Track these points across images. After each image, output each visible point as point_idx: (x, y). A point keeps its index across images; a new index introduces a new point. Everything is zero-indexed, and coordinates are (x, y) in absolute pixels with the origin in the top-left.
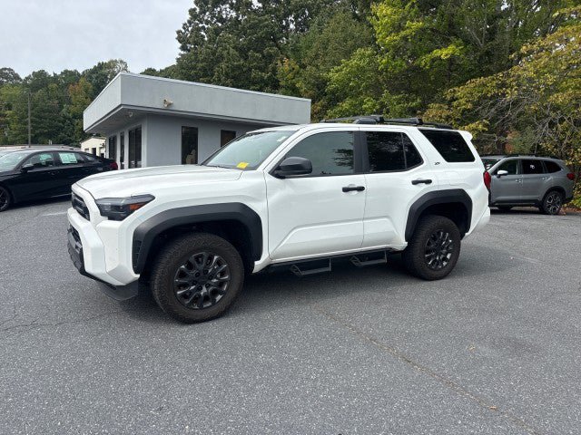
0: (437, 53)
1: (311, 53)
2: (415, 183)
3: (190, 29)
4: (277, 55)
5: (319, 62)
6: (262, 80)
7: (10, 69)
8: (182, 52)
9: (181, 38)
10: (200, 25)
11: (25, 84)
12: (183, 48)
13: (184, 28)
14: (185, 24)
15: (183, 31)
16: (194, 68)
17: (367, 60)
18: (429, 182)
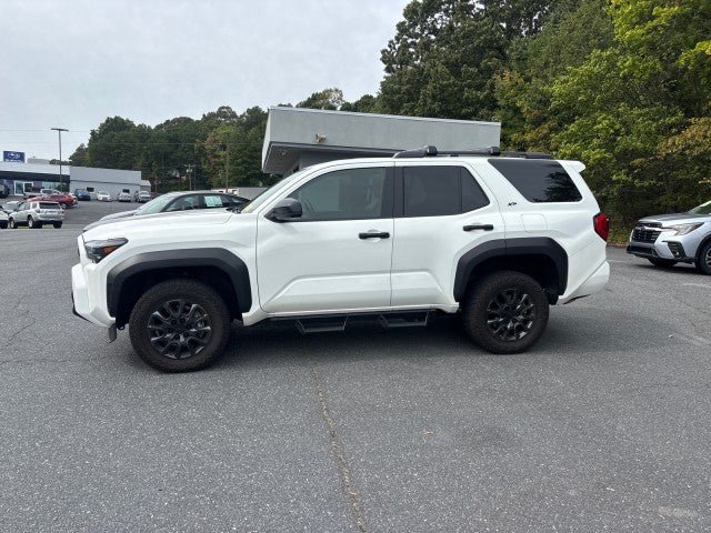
0: (701, 46)
1: (539, 62)
2: (468, 229)
3: (397, 46)
4: (496, 67)
5: (548, 72)
6: (478, 101)
7: (228, 108)
8: (387, 75)
9: (387, 58)
10: (410, 41)
11: (240, 123)
12: (388, 70)
13: (390, 46)
14: (391, 42)
15: (389, 50)
16: (398, 91)
17: (605, 64)
18: (489, 228)
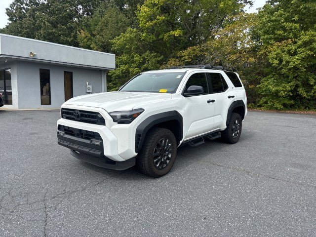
0: (172, 33)
2: (229, 97)
4: (76, 27)
8: (10, 22)
9: (9, 13)
10: (22, 6)
12: (10, 19)
14: (11, 5)
15: (10, 9)
18: (233, 97)
